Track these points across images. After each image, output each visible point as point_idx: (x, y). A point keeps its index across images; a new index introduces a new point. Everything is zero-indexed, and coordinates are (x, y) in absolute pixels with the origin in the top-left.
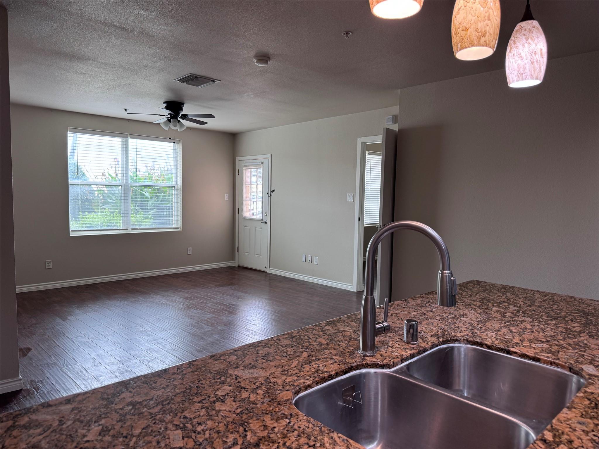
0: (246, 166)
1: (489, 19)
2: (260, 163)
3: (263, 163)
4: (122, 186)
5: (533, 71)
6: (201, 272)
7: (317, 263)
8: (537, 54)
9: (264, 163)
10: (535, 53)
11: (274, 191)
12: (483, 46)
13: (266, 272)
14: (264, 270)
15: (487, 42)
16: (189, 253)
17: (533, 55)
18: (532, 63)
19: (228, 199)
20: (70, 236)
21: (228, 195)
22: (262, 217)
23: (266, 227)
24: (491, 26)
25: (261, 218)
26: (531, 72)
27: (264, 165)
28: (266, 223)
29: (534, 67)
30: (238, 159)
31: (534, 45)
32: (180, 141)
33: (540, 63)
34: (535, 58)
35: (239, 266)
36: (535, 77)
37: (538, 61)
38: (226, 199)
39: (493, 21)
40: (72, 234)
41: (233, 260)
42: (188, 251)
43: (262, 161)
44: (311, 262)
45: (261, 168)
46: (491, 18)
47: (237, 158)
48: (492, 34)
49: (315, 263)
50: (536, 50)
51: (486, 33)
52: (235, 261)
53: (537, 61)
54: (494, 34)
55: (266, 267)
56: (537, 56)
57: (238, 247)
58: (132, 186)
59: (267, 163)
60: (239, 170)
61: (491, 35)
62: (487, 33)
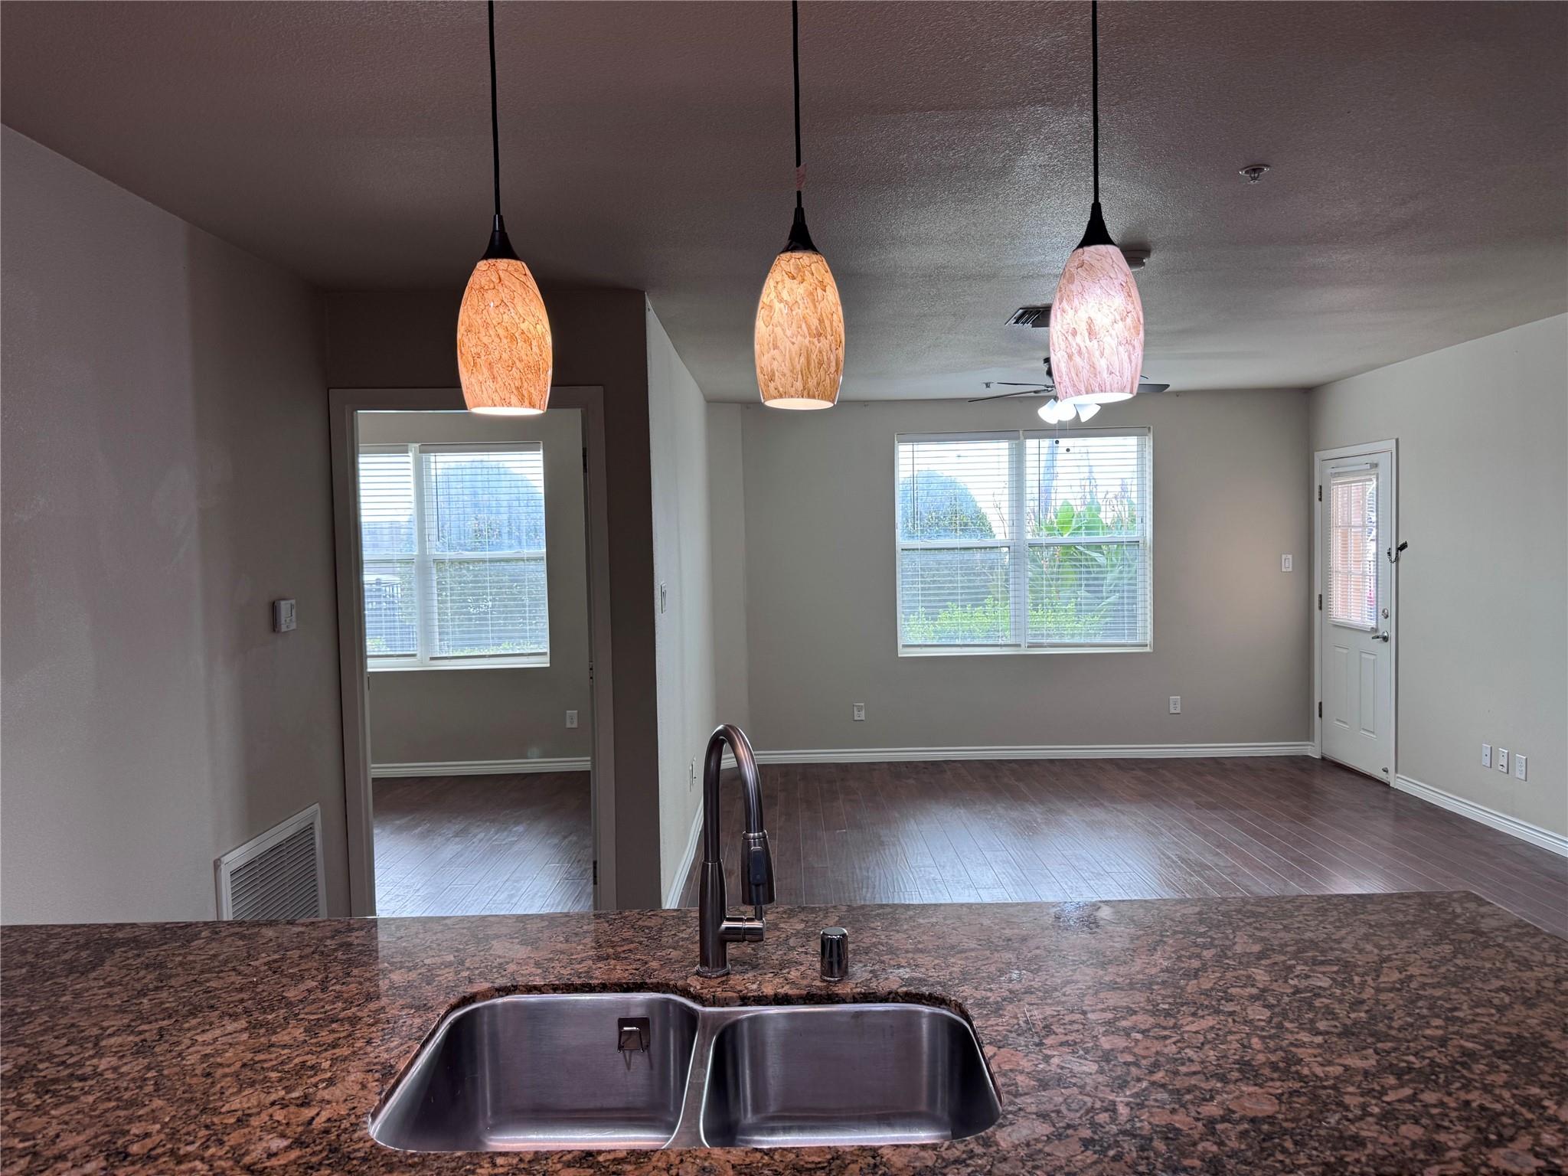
0: (1339, 474)
1: (775, 347)
2: (1368, 466)
3: (1376, 465)
4: (1009, 547)
5: (1074, 375)
6: (1203, 764)
7: (1523, 777)
8: (1078, 334)
9: (1380, 466)
10: (1074, 333)
11: (1404, 546)
12: (775, 398)
13: (1386, 785)
14: (1382, 776)
15: (781, 389)
16: (1172, 711)
17: (1070, 338)
18: (1070, 357)
19: (1290, 570)
20: (899, 656)
21: (1290, 557)
22: (1377, 622)
23: (1386, 651)
24: (780, 359)
25: (1373, 624)
26: (1071, 379)
27: (1380, 470)
28: (1385, 639)
29: (1075, 367)
30: (1319, 456)
31: (1071, 312)
32: (1149, 428)
33: (1089, 353)
34: (1075, 346)
35: (1323, 759)
36: (1083, 390)
37: (1084, 350)
38: (1284, 570)
39: (785, 348)
40: (903, 653)
41: (1309, 740)
42: (1172, 706)
43: (1374, 459)
44: (1505, 770)
45: (1371, 480)
46: (779, 344)
47: (1316, 453)
48: (786, 371)
49: (1518, 775)
50: (1075, 326)
51: (774, 375)
52: (1313, 741)
53: (1080, 352)
54: (792, 371)
55: (1386, 771)
56: (1079, 339)
57: (1320, 704)
58: (1031, 546)
59: (1386, 462)
60: (1321, 487)
61: (784, 375)
62: (777, 374)
